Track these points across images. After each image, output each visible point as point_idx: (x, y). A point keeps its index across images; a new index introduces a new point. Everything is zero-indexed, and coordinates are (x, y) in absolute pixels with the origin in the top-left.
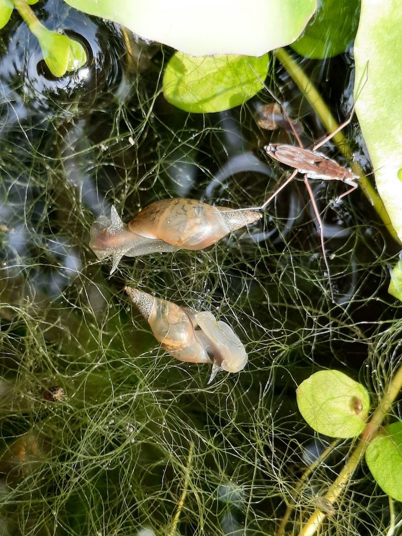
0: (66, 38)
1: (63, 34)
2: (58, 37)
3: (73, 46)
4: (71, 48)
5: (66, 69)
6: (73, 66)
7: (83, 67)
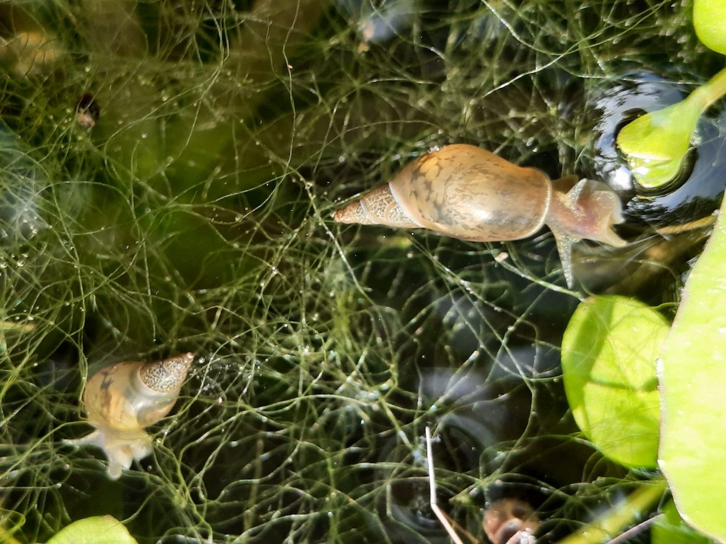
0: (685, 151)
1: (691, 146)
2: (686, 137)
3: (671, 164)
4: (667, 162)
5: (630, 155)
6: (636, 166)
7: (633, 178)
